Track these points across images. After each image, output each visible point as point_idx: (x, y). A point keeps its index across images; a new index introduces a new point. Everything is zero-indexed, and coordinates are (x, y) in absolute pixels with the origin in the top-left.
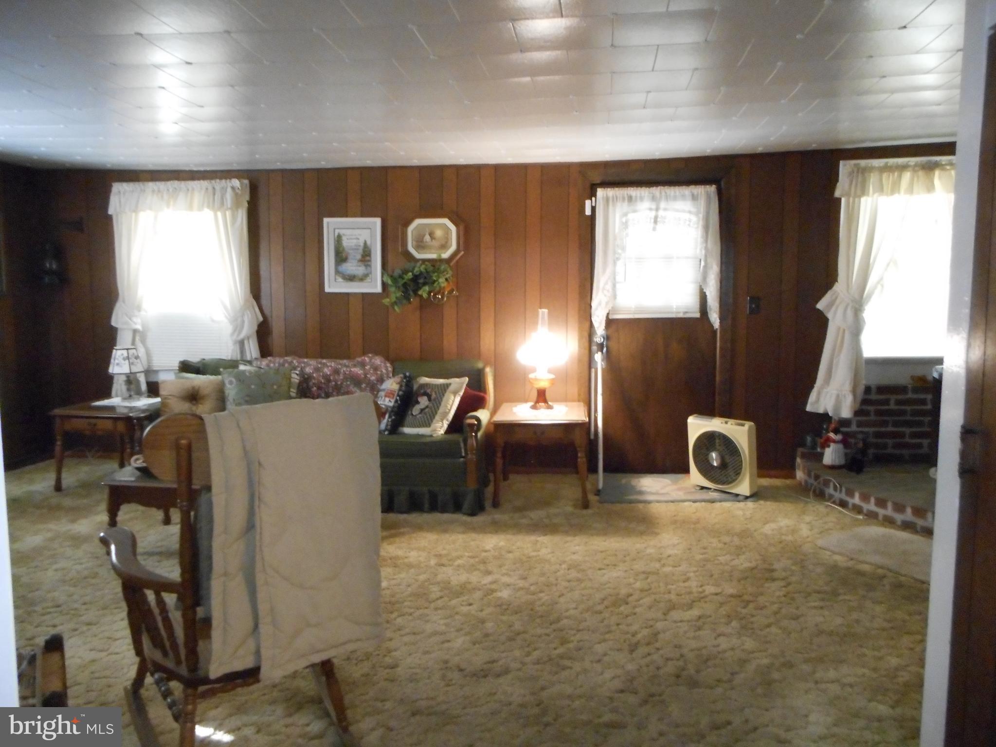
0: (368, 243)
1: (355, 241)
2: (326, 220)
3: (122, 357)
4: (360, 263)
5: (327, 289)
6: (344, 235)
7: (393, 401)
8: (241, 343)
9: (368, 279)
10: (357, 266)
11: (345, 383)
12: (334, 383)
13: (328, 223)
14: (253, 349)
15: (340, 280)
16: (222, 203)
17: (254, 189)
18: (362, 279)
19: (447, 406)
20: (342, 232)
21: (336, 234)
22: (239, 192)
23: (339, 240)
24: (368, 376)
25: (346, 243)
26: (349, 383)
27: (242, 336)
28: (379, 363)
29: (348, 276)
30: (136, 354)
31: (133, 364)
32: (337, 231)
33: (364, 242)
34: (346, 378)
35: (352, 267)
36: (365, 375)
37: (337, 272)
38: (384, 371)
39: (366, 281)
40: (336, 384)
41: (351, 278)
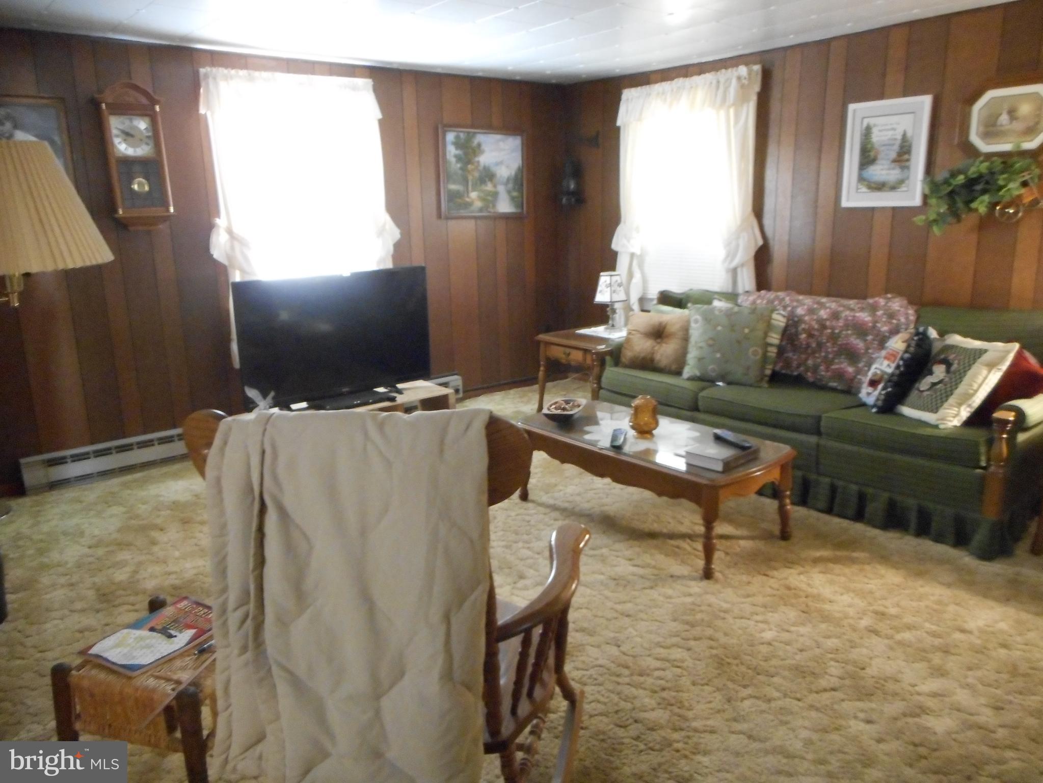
0: (909, 134)
1: (891, 133)
2: (852, 107)
3: (605, 284)
4: (893, 165)
5: (845, 203)
6: (875, 125)
7: (893, 365)
8: (734, 272)
9: (903, 188)
10: (889, 169)
11: (844, 332)
12: (829, 331)
13: (855, 111)
14: (747, 280)
15: (864, 189)
16: (724, 99)
17: (767, 76)
18: (893, 188)
19: (971, 385)
20: (872, 121)
21: (865, 124)
22: (746, 82)
23: (867, 133)
24: (879, 325)
25: (877, 137)
26: (849, 332)
27: (735, 263)
28: (897, 308)
29: (875, 183)
30: (619, 281)
31: (614, 292)
32: (866, 122)
33: (902, 133)
34: (847, 326)
35: (881, 171)
36: (875, 322)
37: (861, 179)
38: (903, 320)
39: (899, 190)
40: (833, 333)
41: (880, 187)
